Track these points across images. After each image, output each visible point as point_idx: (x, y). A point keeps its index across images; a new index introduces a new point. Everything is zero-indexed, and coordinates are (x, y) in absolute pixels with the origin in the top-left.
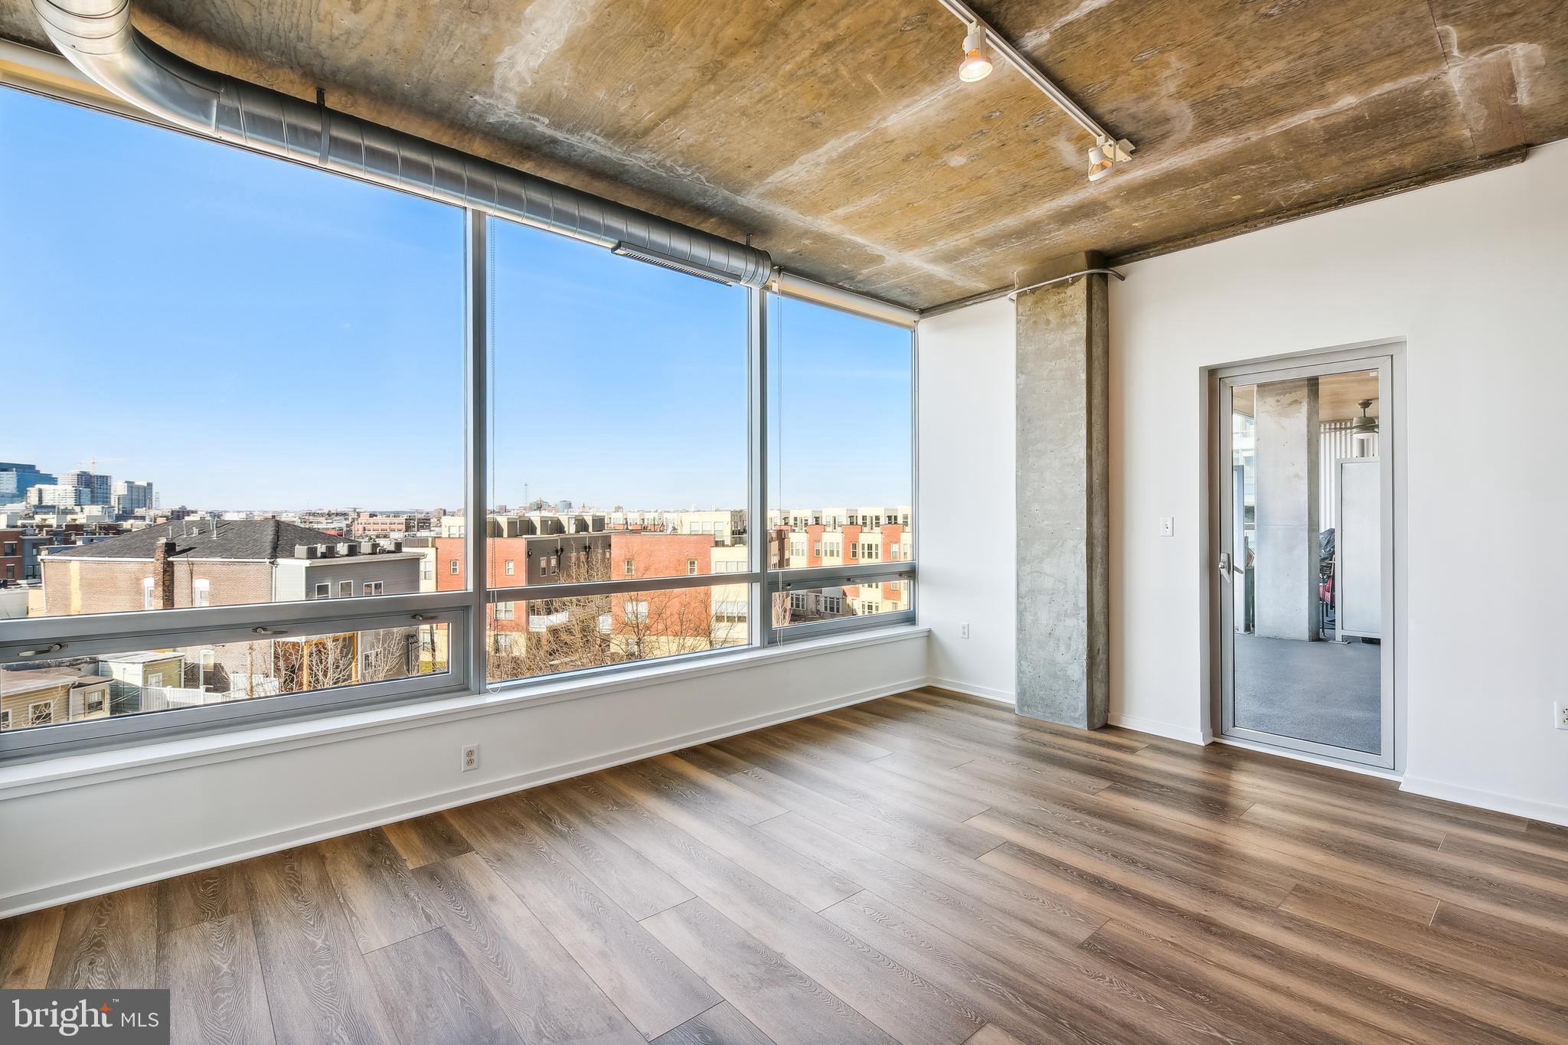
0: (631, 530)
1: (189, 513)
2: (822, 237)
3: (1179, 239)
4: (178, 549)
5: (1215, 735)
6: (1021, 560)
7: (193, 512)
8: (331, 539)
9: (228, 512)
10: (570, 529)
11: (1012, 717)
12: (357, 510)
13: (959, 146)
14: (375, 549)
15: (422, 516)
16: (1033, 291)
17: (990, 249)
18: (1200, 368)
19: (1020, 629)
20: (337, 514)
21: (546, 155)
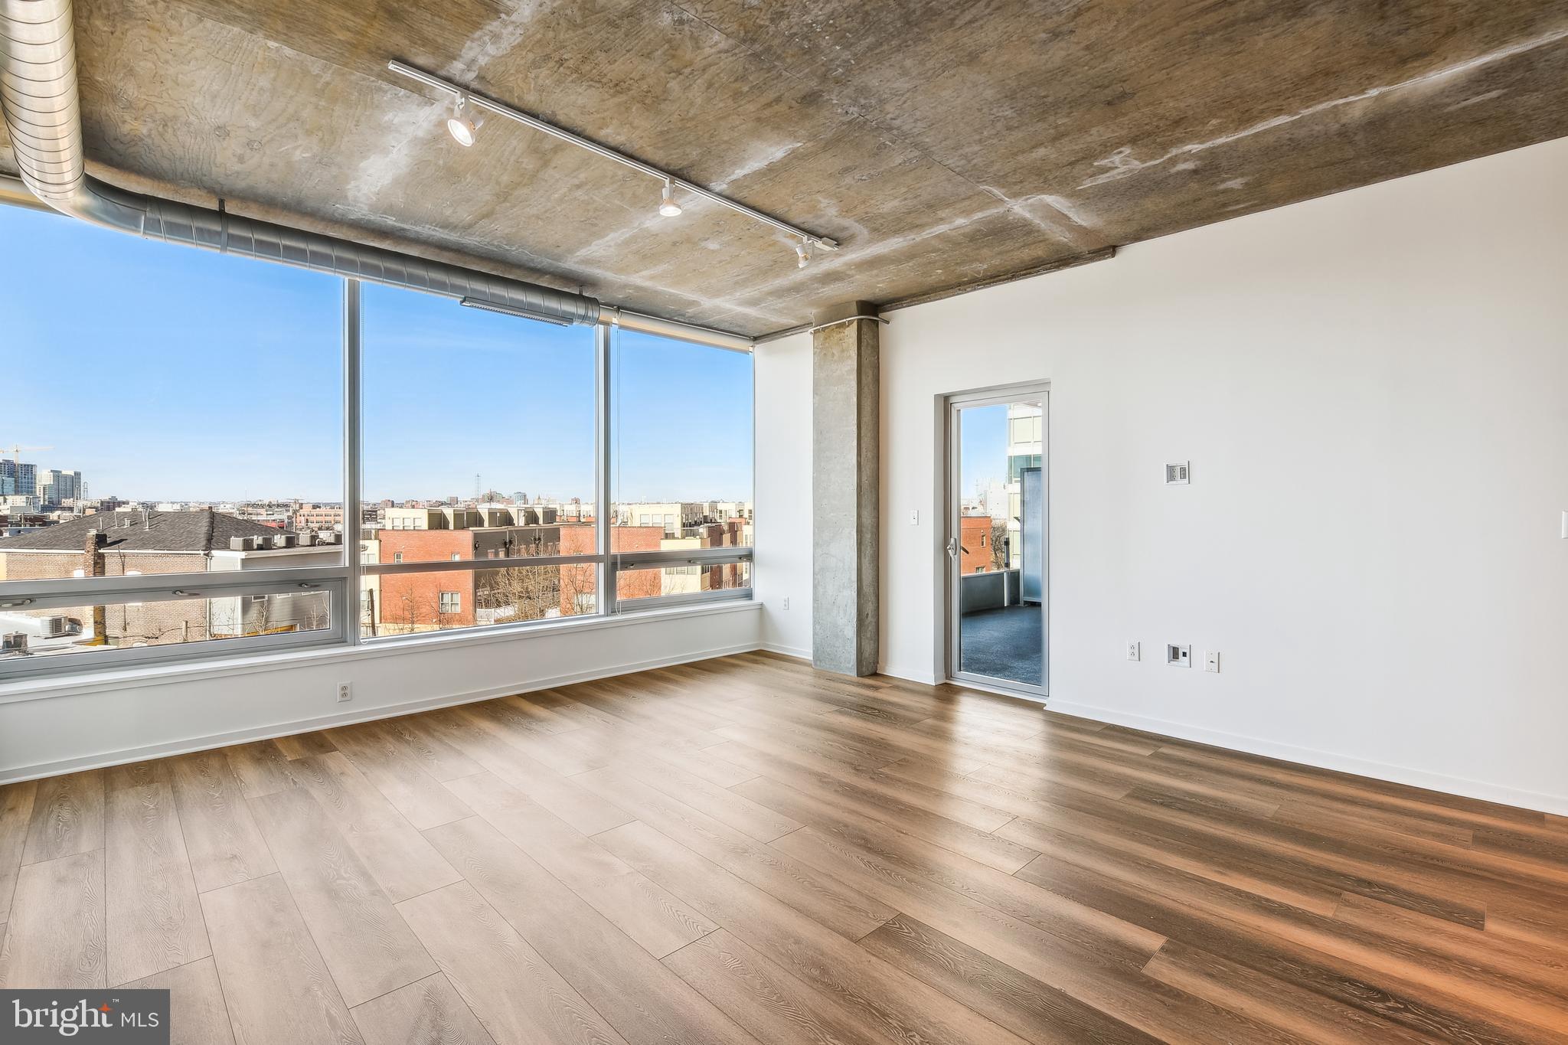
0: (583, 523)
1: (120, 504)
2: (638, 288)
3: (920, 295)
4: (109, 540)
5: (947, 678)
6: (816, 545)
7: (124, 503)
8: (267, 531)
9: (162, 503)
10: (520, 521)
11: (809, 669)
12: (300, 502)
13: (708, 238)
14: (314, 540)
15: (369, 508)
16: (824, 329)
17: (780, 298)
18: (935, 395)
19: (815, 600)
20: (278, 506)
21: (400, 237)
